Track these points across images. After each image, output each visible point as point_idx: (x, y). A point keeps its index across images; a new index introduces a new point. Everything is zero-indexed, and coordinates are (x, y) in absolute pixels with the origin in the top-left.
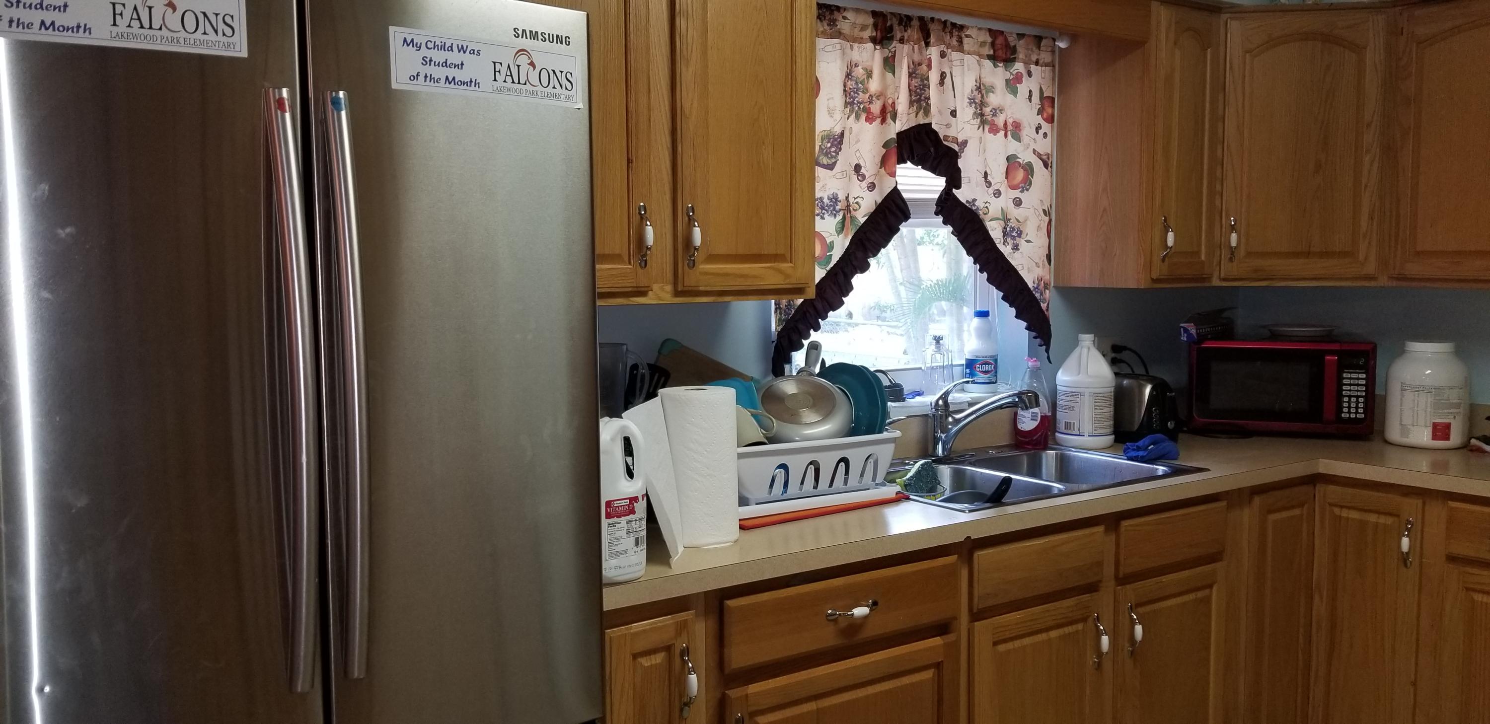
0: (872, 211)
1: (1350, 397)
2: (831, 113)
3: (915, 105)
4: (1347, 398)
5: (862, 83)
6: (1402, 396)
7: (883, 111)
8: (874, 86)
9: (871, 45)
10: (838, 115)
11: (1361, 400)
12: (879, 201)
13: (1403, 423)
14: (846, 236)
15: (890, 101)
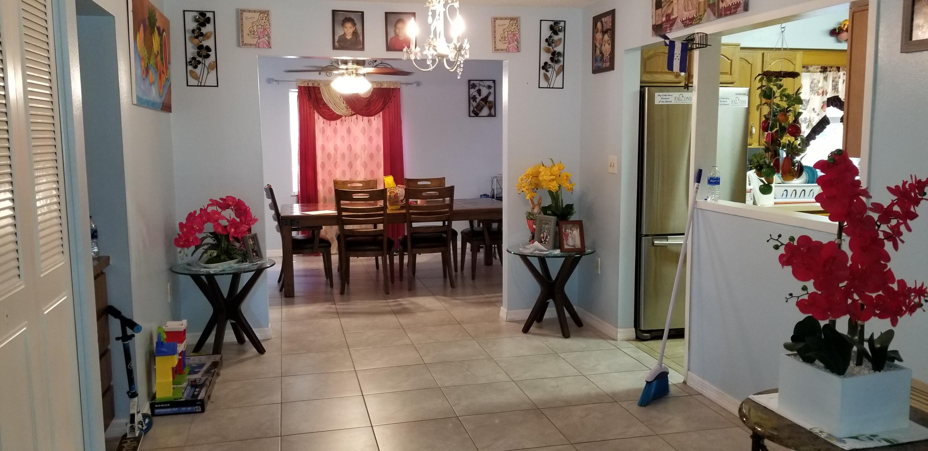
0: (818, 122)
2: (806, 94)
3: (834, 90)
5: (816, 84)
7: (823, 92)
8: (820, 85)
9: (820, 73)
10: (808, 94)
12: (820, 119)
14: (809, 129)
15: (825, 90)
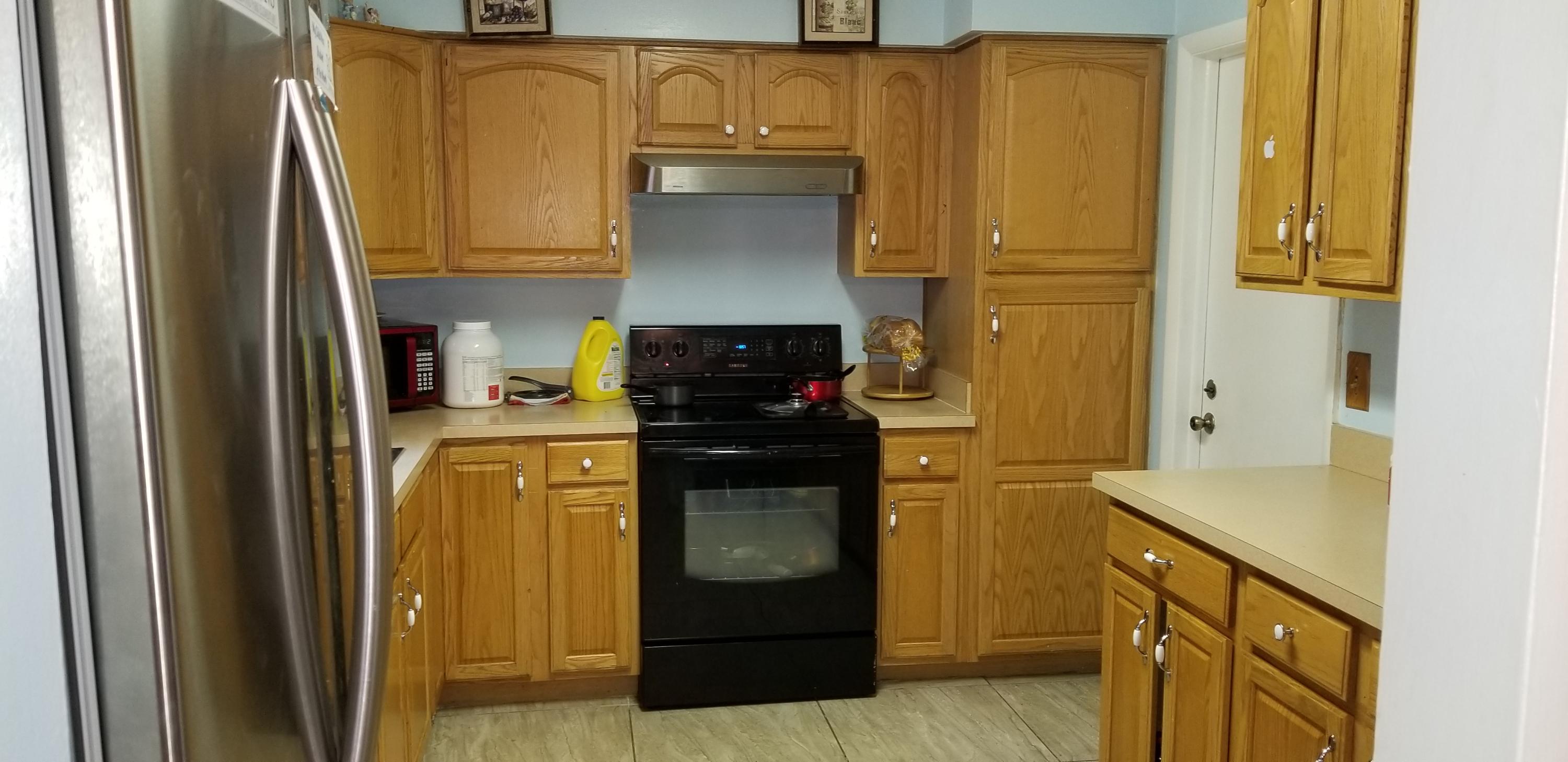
1: (422, 373)
4: (420, 374)
6: (464, 367)
11: (430, 374)
13: (466, 390)
